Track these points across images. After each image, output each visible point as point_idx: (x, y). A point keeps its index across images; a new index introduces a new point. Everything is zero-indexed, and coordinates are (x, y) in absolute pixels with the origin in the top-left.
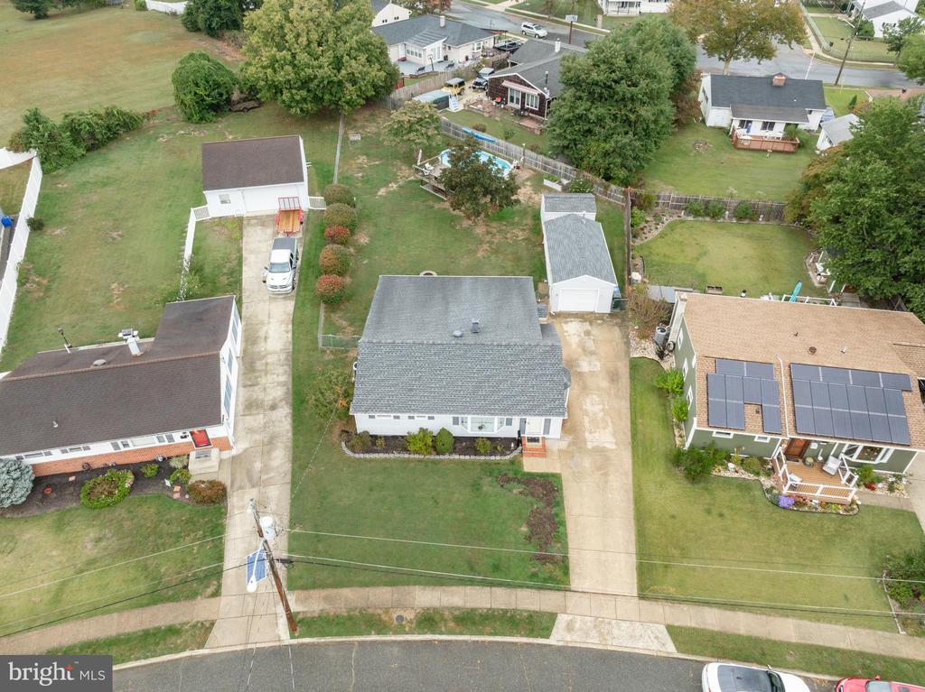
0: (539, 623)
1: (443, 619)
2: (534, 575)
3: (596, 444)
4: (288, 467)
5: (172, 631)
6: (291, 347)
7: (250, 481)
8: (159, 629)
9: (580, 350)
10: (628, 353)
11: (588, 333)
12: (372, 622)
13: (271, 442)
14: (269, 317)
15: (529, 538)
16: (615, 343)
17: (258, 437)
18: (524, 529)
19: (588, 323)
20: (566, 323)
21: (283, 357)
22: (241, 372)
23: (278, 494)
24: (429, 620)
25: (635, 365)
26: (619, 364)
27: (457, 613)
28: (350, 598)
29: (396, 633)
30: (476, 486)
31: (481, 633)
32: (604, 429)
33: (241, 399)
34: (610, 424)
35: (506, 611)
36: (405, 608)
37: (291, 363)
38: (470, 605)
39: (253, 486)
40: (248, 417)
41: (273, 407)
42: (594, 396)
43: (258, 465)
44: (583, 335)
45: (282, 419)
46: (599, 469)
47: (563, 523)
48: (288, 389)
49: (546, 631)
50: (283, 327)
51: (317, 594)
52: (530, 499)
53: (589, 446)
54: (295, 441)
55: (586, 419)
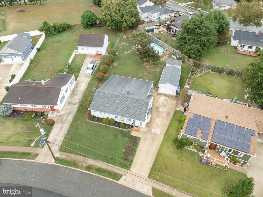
0: (117, 176)
1: (93, 169)
2: (121, 163)
3: (155, 132)
4: (71, 120)
5: (29, 154)
6: (85, 90)
7: (61, 121)
8: (26, 152)
9: (162, 105)
10: (176, 108)
11: (166, 100)
12: (75, 164)
13: (70, 113)
14: (83, 81)
15: (124, 153)
16: (173, 105)
17: (68, 111)
18: (124, 150)
19: (168, 98)
20: (161, 96)
21: (82, 92)
22: (71, 94)
23: (66, 127)
24: (89, 168)
25: (176, 112)
26: (172, 111)
27: (97, 168)
28: (73, 157)
29: (80, 169)
30: (116, 136)
31: (101, 175)
32: (159, 128)
33: (68, 101)
34: (161, 127)
35: (110, 171)
36: (85, 163)
37: (84, 94)
38: (101, 167)
39: (61, 123)
40: (67, 106)
41: (74, 104)
42: (160, 118)
43: (64, 118)
44: (164, 101)
45: (76, 108)
46: (152, 139)
47: (135, 151)
48: (80, 100)
49: (118, 179)
50: (86, 84)
51: (65, 153)
52: (129, 142)
53: (152, 132)
54: (76, 114)
55: (155, 124)
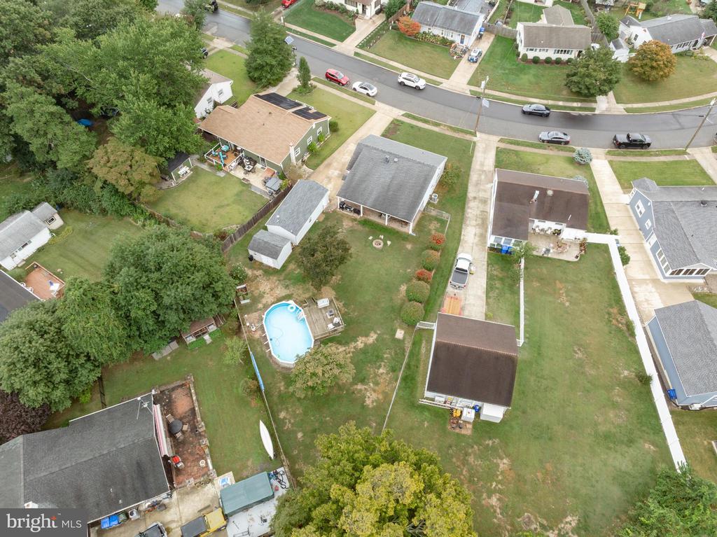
2: (402, 123)
4: (472, 173)
9: (332, 180)
10: (313, 173)
13: (477, 184)
15: (398, 130)
17: (482, 187)
18: (398, 133)
21: (468, 222)
23: (476, 165)
24: (437, 125)
25: (315, 167)
26: (321, 170)
27: (428, 123)
28: (457, 136)
32: (349, 150)
34: (346, 150)
36: (442, 129)
37: (464, 218)
41: (475, 198)
43: (483, 177)
45: (471, 193)
49: (406, 114)
50: (466, 238)
54: (468, 181)
